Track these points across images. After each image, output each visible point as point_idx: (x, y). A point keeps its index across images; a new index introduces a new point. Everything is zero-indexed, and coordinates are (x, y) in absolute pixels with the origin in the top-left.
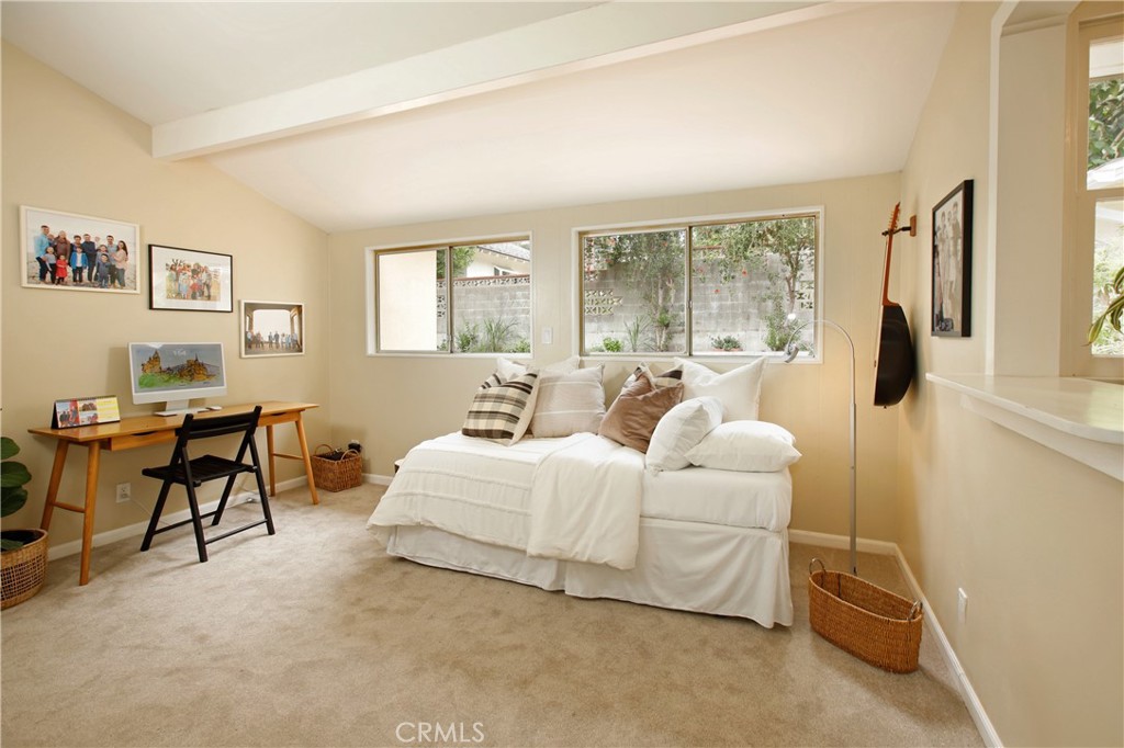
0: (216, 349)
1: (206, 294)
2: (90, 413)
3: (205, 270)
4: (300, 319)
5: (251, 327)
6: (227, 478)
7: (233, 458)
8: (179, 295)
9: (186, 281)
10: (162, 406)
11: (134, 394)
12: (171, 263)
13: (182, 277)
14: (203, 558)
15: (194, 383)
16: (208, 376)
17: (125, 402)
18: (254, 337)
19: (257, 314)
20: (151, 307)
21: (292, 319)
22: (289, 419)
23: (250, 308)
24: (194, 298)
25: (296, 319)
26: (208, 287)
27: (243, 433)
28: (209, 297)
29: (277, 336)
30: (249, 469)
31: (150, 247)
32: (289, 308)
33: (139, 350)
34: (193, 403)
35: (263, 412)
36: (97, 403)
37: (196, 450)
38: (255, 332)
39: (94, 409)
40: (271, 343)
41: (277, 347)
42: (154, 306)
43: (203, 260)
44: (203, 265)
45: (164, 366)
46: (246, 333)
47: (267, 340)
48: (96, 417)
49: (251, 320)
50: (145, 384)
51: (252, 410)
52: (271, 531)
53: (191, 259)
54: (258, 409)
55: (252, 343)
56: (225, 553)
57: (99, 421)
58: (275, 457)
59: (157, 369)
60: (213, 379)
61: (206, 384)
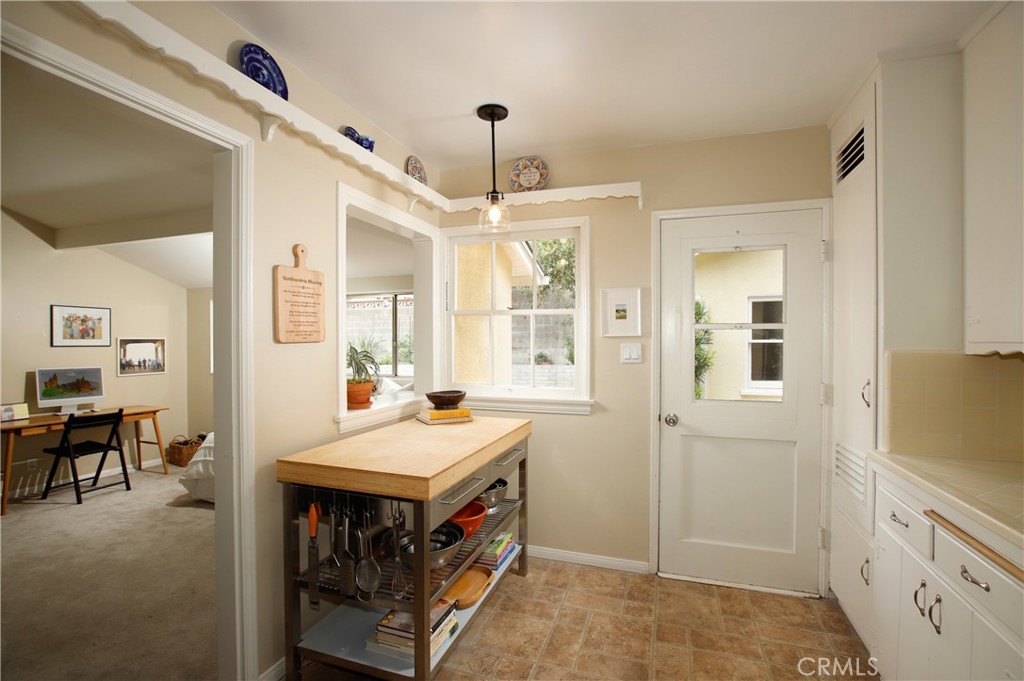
0: (97, 372)
1: (91, 334)
2: (10, 414)
3: (91, 319)
4: (163, 350)
5: (125, 356)
6: (101, 454)
7: (105, 442)
8: (72, 337)
9: (77, 326)
10: (59, 409)
11: (39, 401)
12: (66, 316)
13: (74, 325)
14: (79, 501)
15: (81, 394)
16: (91, 389)
17: (33, 407)
18: (127, 362)
19: (129, 347)
20: (52, 345)
21: (156, 349)
22: (148, 417)
23: (124, 343)
24: (83, 337)
25: (160, 349)
26: (93, 330)
27: (111, 426)
28: (93, 337)
29: (144, 361)
30: (115, 449)
31: (52, 306)
32: (154, 341)
33: (42, 373)
34: (80, 407)
35: (124, 413)
36: (14, 407)
37: (78, 437)
38: (128, 359)
39: (12, 410)
40: (140, 366)
41: (145, 368)
42: (55, 344)
43: (90, 313)
44: (89, 316)
45: (60, 383)
46: (121, 360)
47: (137, 363)
48: (13, 415)
49: (125, 351)
50: (47, 395)
51: (117, 411)
52: (128, 488)
53: (81, 313)
54: (121, 410)
55: (126, 366)
56: (94, 499)
57: (16, 418)
58: (141, 444)
59: (55, 385)
60: (94, 392)
61: (90, 395)
